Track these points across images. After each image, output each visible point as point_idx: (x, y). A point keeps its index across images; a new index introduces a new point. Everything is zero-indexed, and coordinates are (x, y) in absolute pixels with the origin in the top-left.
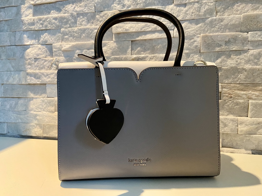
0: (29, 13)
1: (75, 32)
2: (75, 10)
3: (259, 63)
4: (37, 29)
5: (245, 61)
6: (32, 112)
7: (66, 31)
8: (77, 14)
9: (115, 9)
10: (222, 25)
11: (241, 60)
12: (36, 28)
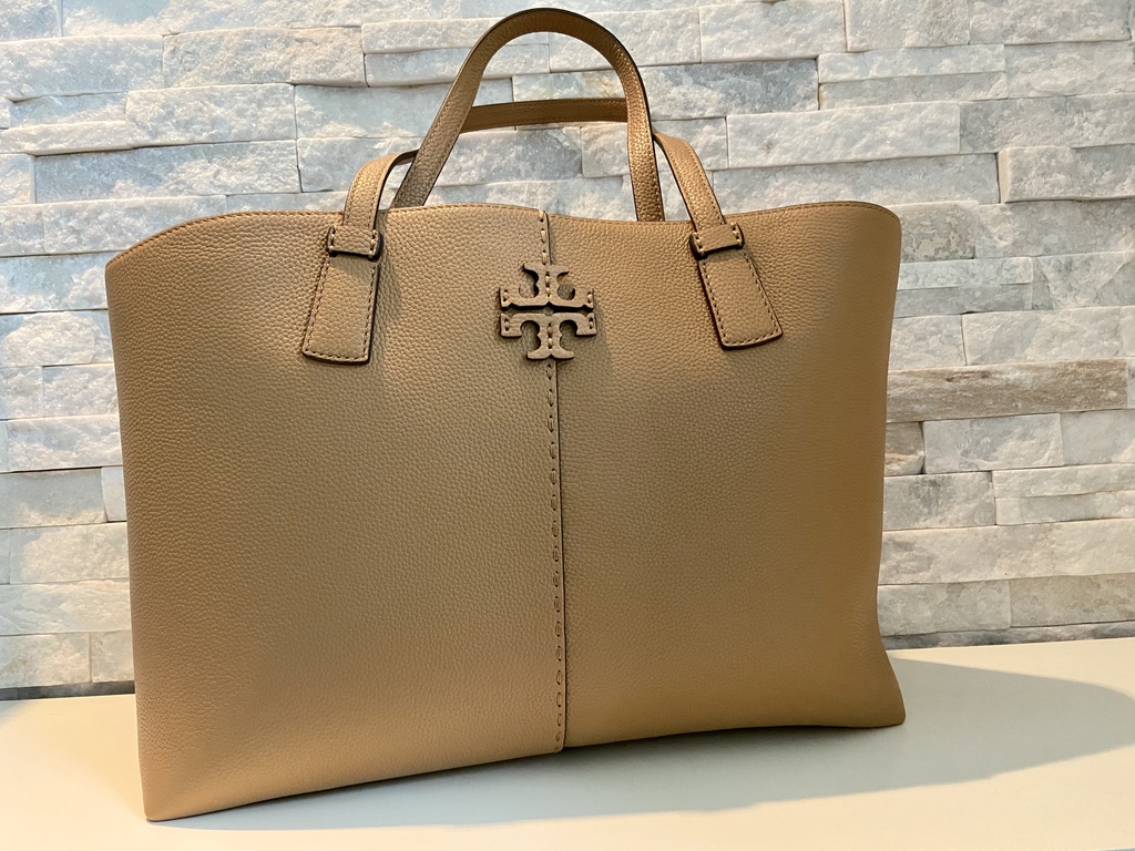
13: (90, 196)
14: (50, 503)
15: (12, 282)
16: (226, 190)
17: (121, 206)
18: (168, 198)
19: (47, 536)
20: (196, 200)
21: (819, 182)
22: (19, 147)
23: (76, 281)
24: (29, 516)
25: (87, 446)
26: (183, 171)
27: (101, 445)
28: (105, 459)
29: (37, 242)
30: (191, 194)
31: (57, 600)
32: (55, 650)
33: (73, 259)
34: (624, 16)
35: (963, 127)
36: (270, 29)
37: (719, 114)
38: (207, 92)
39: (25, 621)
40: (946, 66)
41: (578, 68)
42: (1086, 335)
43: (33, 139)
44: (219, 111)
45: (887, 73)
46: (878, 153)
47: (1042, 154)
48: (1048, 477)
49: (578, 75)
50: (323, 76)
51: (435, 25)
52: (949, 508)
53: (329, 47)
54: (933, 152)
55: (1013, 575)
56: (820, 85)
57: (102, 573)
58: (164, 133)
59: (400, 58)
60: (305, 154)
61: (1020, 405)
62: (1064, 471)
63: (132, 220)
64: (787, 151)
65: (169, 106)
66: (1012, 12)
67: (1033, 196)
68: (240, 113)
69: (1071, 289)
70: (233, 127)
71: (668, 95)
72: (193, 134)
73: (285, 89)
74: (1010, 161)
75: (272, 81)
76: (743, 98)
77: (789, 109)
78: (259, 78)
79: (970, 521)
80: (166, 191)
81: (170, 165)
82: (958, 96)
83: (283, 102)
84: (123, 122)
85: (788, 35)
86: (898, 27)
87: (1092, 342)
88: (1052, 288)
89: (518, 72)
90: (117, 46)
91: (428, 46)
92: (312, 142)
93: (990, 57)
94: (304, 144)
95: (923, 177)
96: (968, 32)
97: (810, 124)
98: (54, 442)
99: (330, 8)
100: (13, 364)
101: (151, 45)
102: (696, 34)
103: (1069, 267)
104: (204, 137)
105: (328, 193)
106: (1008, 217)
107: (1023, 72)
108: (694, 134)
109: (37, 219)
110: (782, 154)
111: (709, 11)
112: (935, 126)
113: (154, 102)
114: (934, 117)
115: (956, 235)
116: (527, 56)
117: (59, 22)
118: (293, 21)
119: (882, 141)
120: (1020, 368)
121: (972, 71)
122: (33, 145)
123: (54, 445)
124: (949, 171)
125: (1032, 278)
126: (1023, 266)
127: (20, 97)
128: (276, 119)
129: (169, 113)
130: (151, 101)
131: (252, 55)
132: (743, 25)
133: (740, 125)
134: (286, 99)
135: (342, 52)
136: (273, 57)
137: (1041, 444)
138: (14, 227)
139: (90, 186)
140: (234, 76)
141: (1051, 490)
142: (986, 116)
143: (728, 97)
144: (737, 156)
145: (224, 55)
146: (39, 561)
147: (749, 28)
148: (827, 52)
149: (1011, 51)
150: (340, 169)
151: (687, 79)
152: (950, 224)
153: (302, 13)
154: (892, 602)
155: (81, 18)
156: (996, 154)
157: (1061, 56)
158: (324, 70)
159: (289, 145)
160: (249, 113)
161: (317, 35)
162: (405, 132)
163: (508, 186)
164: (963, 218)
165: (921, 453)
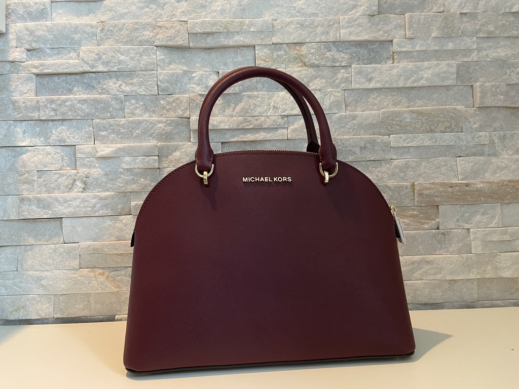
0: (29, 90)
1: (121, 125)
2: (120, 90)
3: (406, 178)
4: (44, 118)
5: (388, 176)
6: (31, 273)
7: (104, 123)
8: (125, 96)
9: (194, 92)
10: (354, 124)
11: (382, 174)
12: (43, 116)
13: (61, 94)
14: (38, 234)
15: (24, 132)
16: (124, 93)
17: (76, 99)
18: (98, 96)
19: (36, 249)
20: (110, 97)
21: (393, 96)
22: (30, 71)
23: (54, 132)
24: (28, 240)
25: (56, 208)
26: (105, 84)
27: (63, 208)
28: (65, 214)
29: (36, 114)
30: (108, 94)
31: (39, 279)
32: (37, 302)
33: (52, 122)
34: (306, 20)
35: (458, 73)
36: (146, 21)
37: (348, 65)
38: (117, 49)
39: (24, 288)
40: (450, 46)
41: (285, 42)
42: (512, 168)
43: (36, 67)
44: (122, 58)
45: (424, 48)
46: (420, 84)
47: (493, 86)
48: (495, 232)
49: (285, 46)
50: (170, 43)
51: (221, 22)
52: (450, 245)
53: (173, 31)
54: (444, 84)
55: (479, 277)
56: (393, 53)
57: (61, 267)
58: (97, 67)
59: (205, 36)
60: (161, 78)
61: (482, 199)
62: (502, 230)
63: (81, 106)
64: (378, 82)
65: (99, 54)
66: (480, 23)
67: (489, 105)
68: (132, 59)
69: (505, 147)
70: (128, 65)
71: (326, 56)
72: (110, 67)
73: (153, 48)
74: (478, 89)
75: (147, 45)
76: (359, 58)
77: (379, 63)
78: (141, 43)
79: (459, 252)
80: (97, 93)
81: (99, 81)
82: (456, 60)
83: (152, 54)
84: (78, 61)
85: (379, 30)
86: (429, 28)
87: (515, 171)
88: (497, 147)
89: (258, 44)
90: (76, 27)
91: (218, 31)
92: (164, 73)
93: (470, 42)
94: (161, 74)
95: (440, 95)
96: (460, 31)
97: (389, 70)
98: (41, 206)
99: (174, 13)
100: (23, 169)
101: (92, 27)
102: (338, 29)
103: (504, 137)
104: (115, 69)
105: (170, 96)
106: (477, 114)
107: (484, 50)
108: (337, 73)
109: (37, 103)
110: (376, 83)
111: (344, 19)
112: (445, 72)
113: (93, 52)
114: (445, 69)
115: (454, 122)
116: (262, 37)
117: (50, 15)
118: (157, 18)
119: (421, 79)
120: (483, 182)
121: (462, 48)
122: (36, 70)
123: (41, 208)
124: (451, 92)
125: (488, 142)
126: (484, 136)
127: (31, 48)
128: (148, 62)
129: (99, 58)
130: (91, 52)
131: (138, 33)
132: (360, 25)
133: (357, 70)
134: (153, 53)
135: (179, 33)
136: (148, 34)
137: (492, 217)
138: (26, 107)
139: (61, 89)
140: (130, 41)
141: (495, 238)
142: (468, 68)
143: (352, 58)
144: (356, 83)
145: (124, 32)
146: (32, 261)
147: (362, 27)
148: (397, 38)
149: (479, 40)
150: (177, 85)
151: (334, 49)
152: (451, 116)
153: (161, 15)
154: (424, 288)
155: (60, 13)
156: (472, 86)
157: (502, 43)
158: (171, 40)
159: (154, 74)
160: (136, 59)
161: (168, 25)
162: (206, 69)
163: (252, 94)
164: (458, 114)
165: (438, 220)
